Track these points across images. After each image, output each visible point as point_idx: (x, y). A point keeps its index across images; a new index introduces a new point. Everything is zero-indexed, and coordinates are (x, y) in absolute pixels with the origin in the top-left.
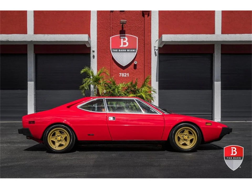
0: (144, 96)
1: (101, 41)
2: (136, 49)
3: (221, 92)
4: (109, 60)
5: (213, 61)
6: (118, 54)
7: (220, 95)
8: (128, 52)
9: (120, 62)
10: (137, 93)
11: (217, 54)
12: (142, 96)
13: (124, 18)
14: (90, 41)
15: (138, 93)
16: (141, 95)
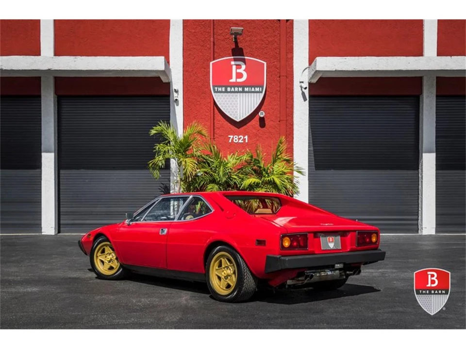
0: (278, 181)
1: (190, 70)
2: (262, 87)
3: (436, 173)
4: (208, 108)
5: (421, 111)
6: (226, 96)
7: (435, 179)
8: (246, 92)
9: (231, 113)
10: (265, 176)
11: (428, 96)
12: (274, 181)
13: (237, 24)
14: (170, 70)
15: (267, 175)
16: (273, 178)
